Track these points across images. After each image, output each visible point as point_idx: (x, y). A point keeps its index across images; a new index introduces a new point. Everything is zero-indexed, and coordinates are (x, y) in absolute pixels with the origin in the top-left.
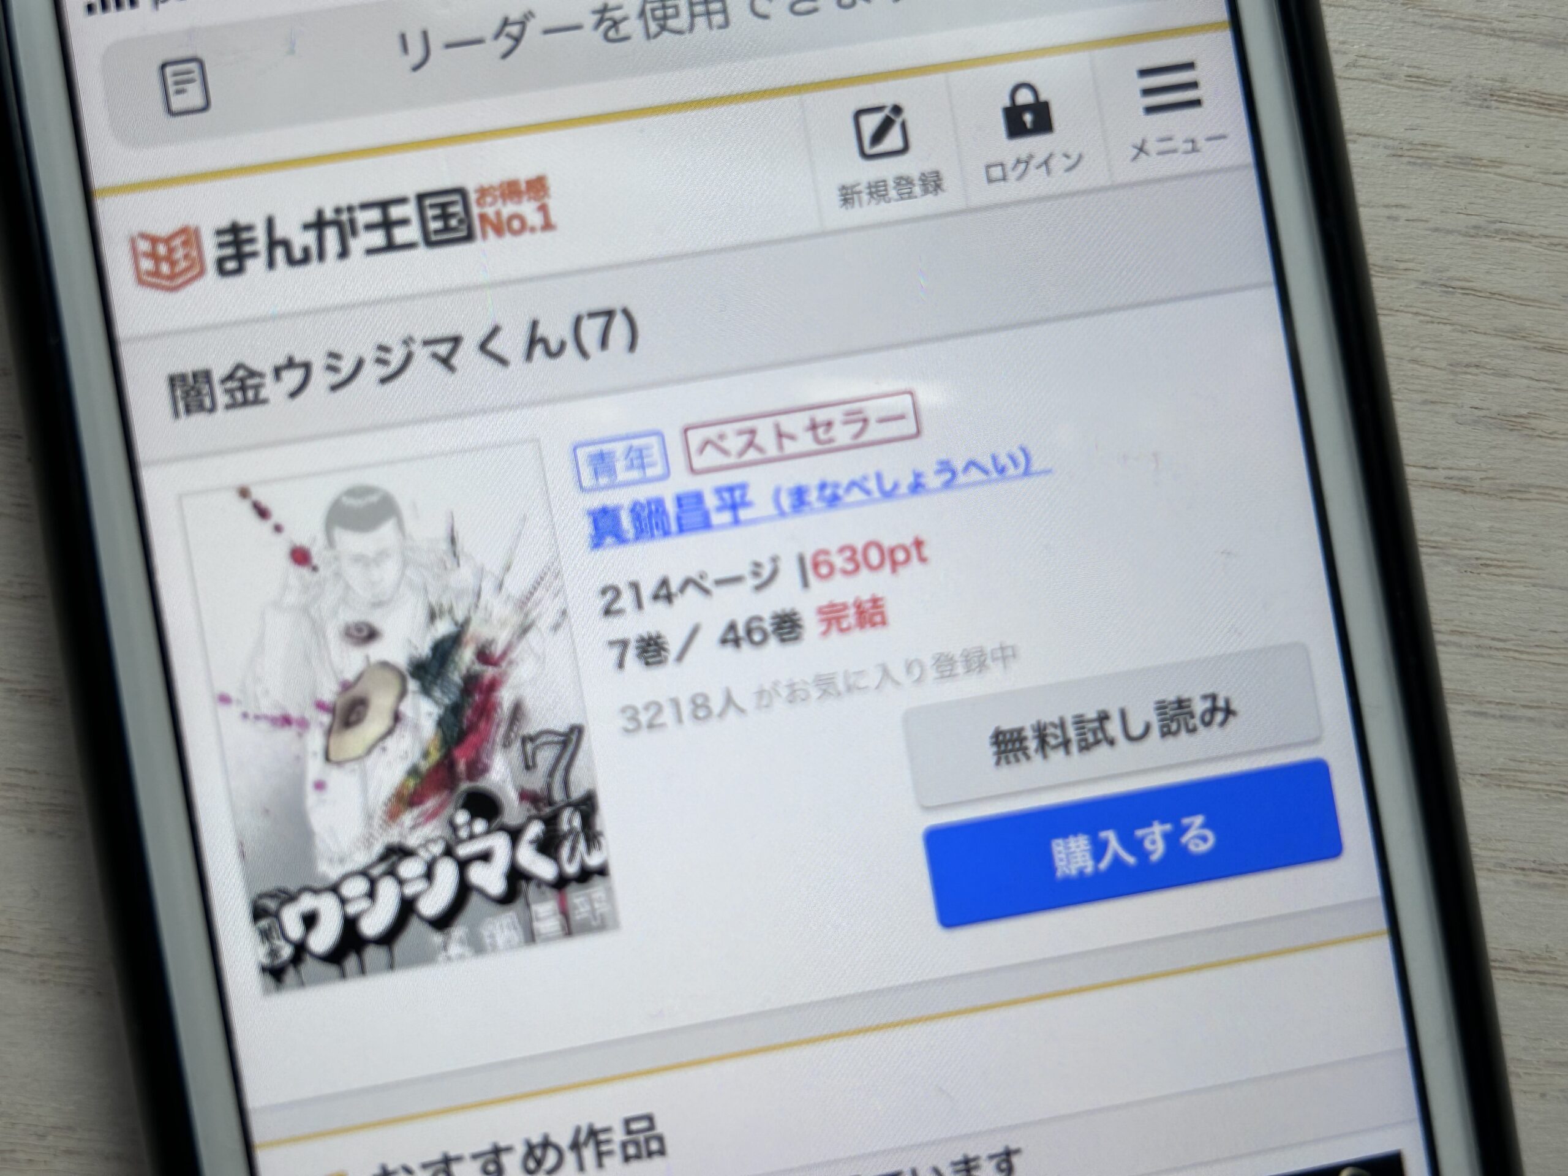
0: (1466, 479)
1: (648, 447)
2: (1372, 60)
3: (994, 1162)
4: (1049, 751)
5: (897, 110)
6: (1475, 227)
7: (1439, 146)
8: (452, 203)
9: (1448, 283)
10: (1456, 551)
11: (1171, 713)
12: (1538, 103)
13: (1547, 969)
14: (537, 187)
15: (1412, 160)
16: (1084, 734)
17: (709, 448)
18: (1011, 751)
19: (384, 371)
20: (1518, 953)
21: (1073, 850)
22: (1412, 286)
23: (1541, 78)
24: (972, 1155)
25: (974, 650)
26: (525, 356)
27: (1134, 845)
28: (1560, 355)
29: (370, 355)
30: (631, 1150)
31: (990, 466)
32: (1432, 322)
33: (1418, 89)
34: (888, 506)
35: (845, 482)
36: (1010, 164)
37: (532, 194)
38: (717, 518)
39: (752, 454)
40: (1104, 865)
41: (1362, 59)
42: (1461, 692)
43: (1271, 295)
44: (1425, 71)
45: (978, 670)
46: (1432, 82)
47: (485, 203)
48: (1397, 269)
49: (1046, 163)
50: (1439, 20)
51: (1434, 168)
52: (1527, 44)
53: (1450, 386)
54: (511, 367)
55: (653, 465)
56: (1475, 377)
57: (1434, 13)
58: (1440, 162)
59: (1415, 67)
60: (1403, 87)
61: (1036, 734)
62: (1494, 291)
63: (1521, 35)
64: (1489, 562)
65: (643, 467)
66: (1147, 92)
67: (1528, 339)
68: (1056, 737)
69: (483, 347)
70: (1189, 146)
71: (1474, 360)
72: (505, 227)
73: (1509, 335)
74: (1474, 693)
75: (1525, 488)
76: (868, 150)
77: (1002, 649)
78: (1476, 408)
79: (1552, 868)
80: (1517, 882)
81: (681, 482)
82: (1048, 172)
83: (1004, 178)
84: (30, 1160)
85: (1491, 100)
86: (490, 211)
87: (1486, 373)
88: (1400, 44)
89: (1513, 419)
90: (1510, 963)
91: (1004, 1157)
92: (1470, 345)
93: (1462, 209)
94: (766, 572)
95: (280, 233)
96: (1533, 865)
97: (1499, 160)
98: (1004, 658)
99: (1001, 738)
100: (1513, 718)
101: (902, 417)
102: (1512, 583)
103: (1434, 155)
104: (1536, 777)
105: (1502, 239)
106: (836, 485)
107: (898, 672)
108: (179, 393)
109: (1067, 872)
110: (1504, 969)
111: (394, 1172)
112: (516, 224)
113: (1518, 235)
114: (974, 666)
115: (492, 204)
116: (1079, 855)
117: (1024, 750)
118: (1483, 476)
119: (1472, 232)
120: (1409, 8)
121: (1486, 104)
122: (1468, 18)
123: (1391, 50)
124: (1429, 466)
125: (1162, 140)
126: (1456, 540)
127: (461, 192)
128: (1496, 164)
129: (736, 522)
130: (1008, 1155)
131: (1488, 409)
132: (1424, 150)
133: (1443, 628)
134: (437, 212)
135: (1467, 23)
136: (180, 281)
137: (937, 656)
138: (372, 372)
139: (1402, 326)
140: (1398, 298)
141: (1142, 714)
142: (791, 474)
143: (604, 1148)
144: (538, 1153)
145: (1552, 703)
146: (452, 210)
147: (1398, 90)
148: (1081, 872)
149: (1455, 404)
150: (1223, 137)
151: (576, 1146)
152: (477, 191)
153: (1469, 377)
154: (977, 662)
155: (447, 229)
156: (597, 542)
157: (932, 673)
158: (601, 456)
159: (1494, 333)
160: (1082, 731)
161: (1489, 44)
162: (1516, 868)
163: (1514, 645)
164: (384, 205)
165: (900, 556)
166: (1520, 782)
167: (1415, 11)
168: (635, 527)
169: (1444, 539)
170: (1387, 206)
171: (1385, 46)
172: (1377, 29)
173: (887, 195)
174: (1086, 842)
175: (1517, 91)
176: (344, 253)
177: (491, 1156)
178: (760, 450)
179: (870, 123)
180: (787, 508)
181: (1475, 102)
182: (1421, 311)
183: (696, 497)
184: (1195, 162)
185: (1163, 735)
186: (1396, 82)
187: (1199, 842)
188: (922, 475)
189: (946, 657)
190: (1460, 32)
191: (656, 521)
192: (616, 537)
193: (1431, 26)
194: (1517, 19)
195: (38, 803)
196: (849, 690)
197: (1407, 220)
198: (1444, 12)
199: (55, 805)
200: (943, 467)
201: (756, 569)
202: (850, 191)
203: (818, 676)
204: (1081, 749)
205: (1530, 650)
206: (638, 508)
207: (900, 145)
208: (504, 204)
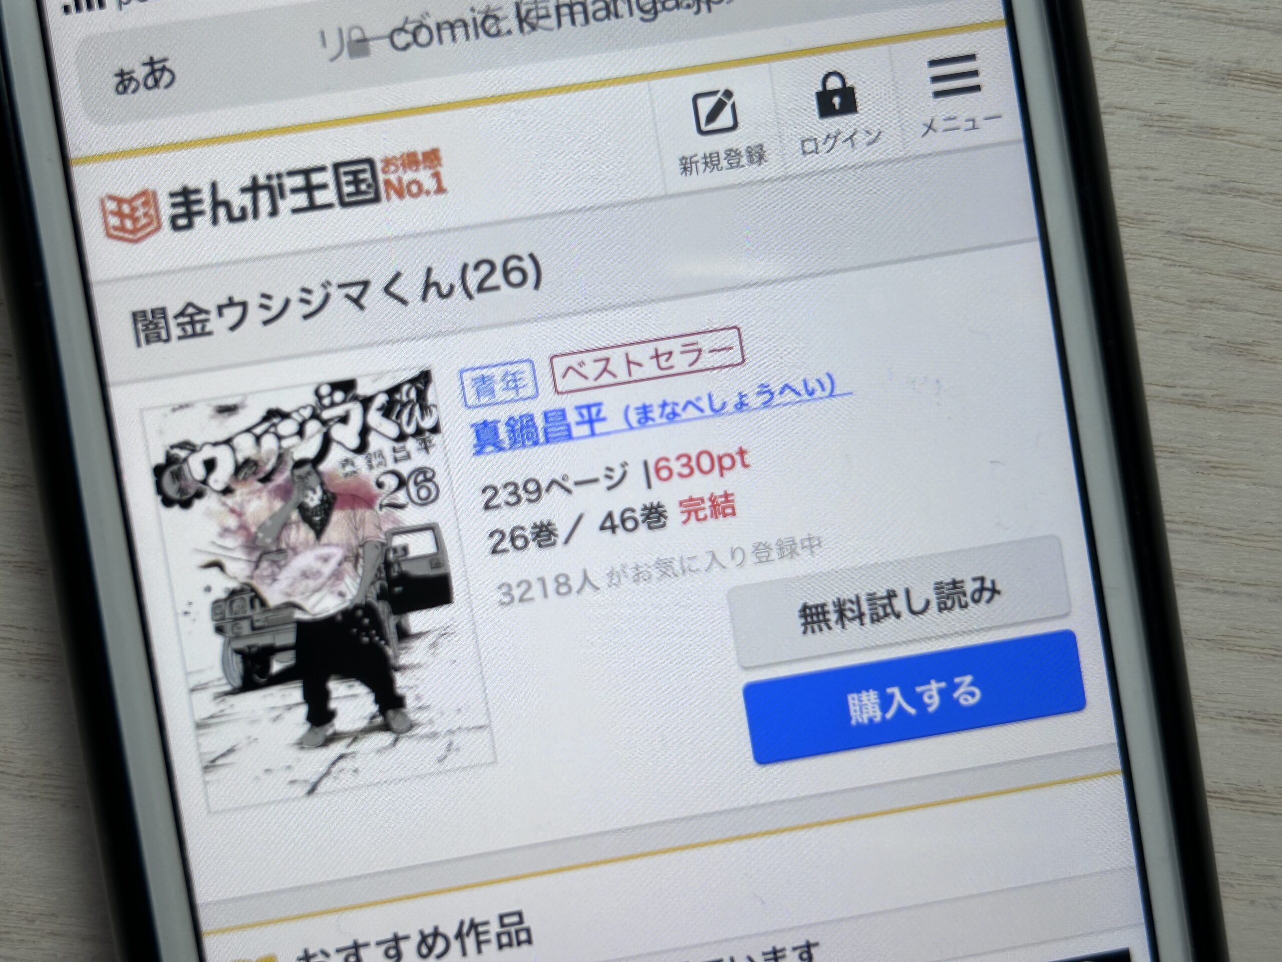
0: (1200, 396)
1: (522, 372)
2: (1128, 45)
3: (798, 952)
4: (846, 622)
5: (728, 94)
6: (1212, 186)
7: (1183, 118)
8: (363, 171)
9: (1188, 233)
10: (1190, 456)
11: (946, 592)
12: (1267, 81)
13: (1256, 799)
14: (432, 157)
15: (1161, 129)
16: (876, 609)
17: (571, 371)
18: (814, 622)
19: (308, 309)
20: (1234, 786)
21: (863, 703)
22: (1159, 235)
23: (1271, 61)
24: (778, 947)
25: (786, 541)
26: (422, 297)
27: (915, 700)
29: (295, 296)
30: (505, 940)
31: (800, 388)
32: (1175, 265)
33: (1166, 70)
34: (718, 421)
35: (682, 404)
36: (821, 139)
37: (428, 164)
38: (577, 431)
39: (606, 379)
40: (889, 715)
41: (1120, 44)
42: (1191, 572)
43: (1036, 248)
44: (1173, 54)
45: (790, 556)
46: (1179, 63)
47: (389, 170)
48: (1146, 221)
49: (851, 137)
50: (1184, 11)
51: (1179, 136)
52: (1260, 32)
53: (1188, 319)
54: (410, 306)
55: (525, 386)
56: (1209, 312)
57: (1181, 6)
58: (1184, 131)
59: (1165, 51)
60: (1154, 68)
61: (837, 608)
62: (1228, 239)
63: (1255, 24)
64: (1217, 465)
65: (516, 388)
66: (936, 79)
67: (1255, 280)
68: (852, 611)
69: (387, 290)
70: (970, 124)
71: (1208, 297)
72: (406, 192)
73: (1238, 276)
74: (1202, 573)
75: (1250, 403)
76: (704, 127)
77: (810, 539)
78: (1210, 337)
79: (1264, 717)
80: (1235, 728)
81: (548, 401)
82: (853, 146)
83: (817, 151)
84: (22, 940)
85: (1228, 79)
86: (393, 178)
87: (1218, 308)
88: (1152, 32)
89: (1241, 346)
90: (1227, 794)
91: (806, 949)
92: (1205, 284)
93: (1201, 171)
94: (617, 475)
95: (222, 195)
96: (1249, 715)
97: (1233, 129)
98: (811, 546)
99: (808, 611)
100: (1234, 594)
101: (731, 348)
102: (1236, 482)
103: (1179, 125)
104: (1253, 642)
105: (1235, 196)
106: (676, 404)
107: (724, 557)
108: (140, 326)
109: (860, 720)
110: (1222, 799)
111: (314, 956)
112: (414, 189)
113: (1248, 192)
114: (786, 553)
115: (395, 171)
116: (870, 706)
117: (826, 621)
118: (1213, 394)
119: (1210, 190)
121: (1224, 82)
122: (1210, 9)
123: (1144, 37)
124: (1169, 385)
125: (946, 120)
126: (1190, 446)
127: (370, 162)
128: (1231, 133)
129: (593, 434)
130: (809, 946)
131: (1219, 338)
132: (1171, 121)
133: (1178, 519)
134: (350, 178)
135: (1209, 14)
136: (139, 235)
137: (757, 545)
138: (297, 310)
139: (1149, 268)
140: (1147, 245)
141: (923, 593)
142: (637, 396)
143: (482, 938)
144: (430, 941)
145: (1267, 581)
146: (362, 176)
147: (1150, 71)
148: (871, 720)
150: (999, 117)
151: (459, 935)
152: (382, 161)
153: (1204, 311)
154: (788, 549)
155: (358, 192)
156: (479, 451)
157: (751, 559)
158: (483, 377)
159: (1226, 274)
160: (874, 606)
161: (1228, 31)
162: (1234, 717)
163: (1236, 533)
164: (306, 173)
165: (727, 462)
166: (1239, 646)
167: (1167, 4)
168: (510, 438)
169: (1180, 446)
170: (1139, 168)
171: (1140, 34)
172: (1133, 19)
173: (719, 163)
174: (876, 697)
175: (1249, 71)
176: (274, 212)
177: (393, 944)
178: (614, 376)
179: (706, 106)
180: (634, 423)
181: (1213, 80)
182: (1165, 256)
183: (560, 413)
184: (974, 138)
185: (940, 610)
186: (1148, 64)
187: (969, 697)
188: (746, 396)
189: (764, 545)
190: (1204, 22)
191: (527, 433)
192: (495, 445)
193: (1179, 16)
194: (1253, 10)
195: (28, 654)
196: (684, 572)
197: (1155, 180)
198: (1191, 4)
199: (41, 655)
200: (763, 389)
201: (609, 473)
202: (688, 161)
203: (658, 560)
204: (873, 621)
205: (1250, 538)
206: (512, 422)
207: (730, 123)
208: (405, 171)
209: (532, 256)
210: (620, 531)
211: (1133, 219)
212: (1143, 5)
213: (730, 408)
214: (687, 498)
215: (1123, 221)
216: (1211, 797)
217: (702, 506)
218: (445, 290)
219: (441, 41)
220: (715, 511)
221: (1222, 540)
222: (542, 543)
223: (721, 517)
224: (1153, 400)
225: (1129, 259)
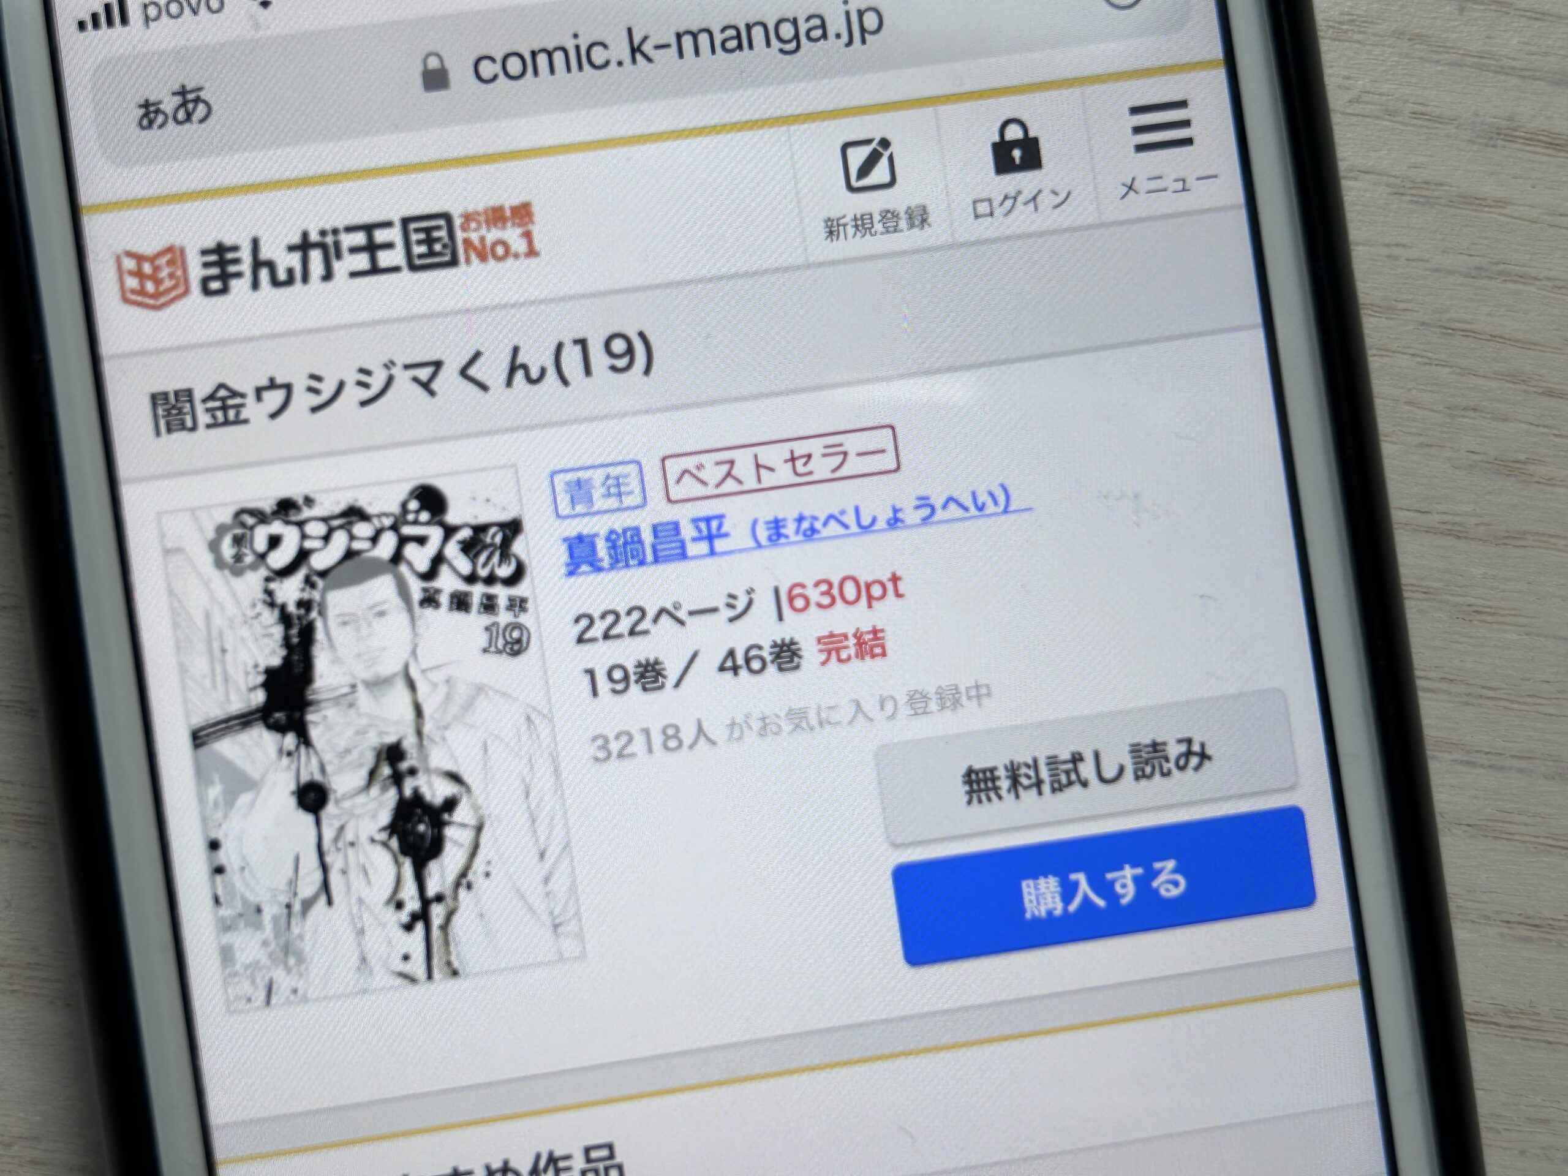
0: (1461, 524)
1: (626, 476)
2: (1378, 97)
4: (1020, 790)
5: (885, 143)
6: (1477, 268)
7: (1441, 185)
8: (438, 228)
9: (1447, 325)
10: (1448, 597)
11: (1145, 755)
12: (1545, 142)
13: (1528, 1023)
14: (523, 213)
15: (1415, 199)
16: (1059, 775)
17: (687, 476)
18: (980, 790)
19: (367, 394)
20: (1500, 1007)
21: (1042, 891)
22: (1411, 327)
23: (1550, 118)
25: (948, 688)
26: (506, 383)
27: (1105, 889)
28: (1561, 400)
29: (351, 378)
31: (968, 502)
32: (1431, 364)
33: (1422, 126)
34: (866, 539)
35: (822, 518)
36: (997, 200)
37: (517, 221)
38: (693, 549)
39: (730, 486)
40: (1073, 907)
41: (1365, 94)
42: (1449, 741)
43: (1260, 335)
44: (1430, 107)
45: (952, 707)
46: (1439, 119)
47: (469, 227)
48: (1396, 309)
49: (1034, 198)
50: (1446, 56)
51: (1437, 207)
52: (1537, 82)
53: (1446, 430)
54: (492, 393)
55: (630, 493)
56: (1472, 421)
57: (1441, 49)
58: (1442, 201)
59: (1420, 104)
60: (1406, 125)
61: (1009, 773)
62: (1495, 333)
63: (1531, 73)
64: (1481, 609)
65: (620, 495)
66: (1138, 130)
67: (1529, 384)
68: (1028, 777)
69: (463, 372)
70: (1180, 185)
71: (1472, 403)
72: (489, 254)
73: (1508, 378)
74: (1463, 742)
75: (1522, 535)
76: (854, 183)
77: (977, 687)
78: (1473, 452)
79: (1538, 922)
80: (1502, 935)
81: (658, 511)
82: (1036, 209)
83: (991, 214)
85: (1498, 139)
86: (474, 237)
87: (1484, 417)
88: (1404, 80)
89: (1510, 464)
90: (1492, 1017)
92: (1468, 388)
93: (1462, 249)
94: (741, 605)
95: (265, 254)
96: (1520, 919)
97: (1504, 200)
98: (979, 697)
99: (973, 777)
100: (1502, 768)
101: (883, 451)
102: (1505, 631)
103: (1437, 193)
104: (1524, 829)
105: (1506, 281)
106: (815, 518)
107: (870, 706)
108: (160, 411)
109: (1037, 913)
110: (1486, 1022)
112: (500, 250)
113: (1521, 277)
114: (948, 704)
115: (477, 229)
116: (1049, 896)
117: (996, 789)
118: (1477, 522)
119: (1474, 273)
120: (1416, 44)
121: (1491, 143)
122: (1476, 54)
123: (1396, 87)
124: (1423, 510)
125: (1149, 179)
126: (1448, 586)
127: (447, 217)
128: (1500, 204)
129: (712, 553)
131: (1485, 454)
132: (1427, 189)
133: (1432, 674)
134: (422, 236)
135: (1476, 60)
136: (162, 300)
137: (912, 693)
138: (353, 394)
139: (1400, 367)
140: (1396, 339)
141: (1116, 756)
142: (767, 507)
143: (564, 1175)
145: (1542, 754)
146: (436, 234)
147: (1403, 128)
148: (1050, 913)
149: (1452, 448)
150: (1215, 176)
151: (535, 1172)
152: (462, 216)
153: (1466, 420)
154: (950, 699)
155: (431, 253)
156: (573, 569)
157: (904, 711)
158: (579, 483)
159: (1494, 376)
160: (1055, 772)
161: (1498, 81)
162: (1501, 921)
163: (1505, 694)
164: (369, 229)
165: (876, 591)
166: (1507, 833)
167: (1422, 47)
168: (610, 556)
169: (1435, 585)
170: (1388, 245)
171: (1391, 82)
172: (1382, 65)
173: (873, 227)
174: (1056, 884)
175: (1525, 130)
176: (328, 276)
178: (740, 482)
179: (857, 156)
180: (763, 540)
181: (1481, 141)
182: (1419, 352)
183: (671, 526)
184: (1184, 202)
185: (1137, 778)
186: (1400, 119)
187: (1170, 886)
188: (900, 510)
189: (921, 694)
190: (1468, 69)
191: (632, 551)
192: (592, 565)
193: (1438, 62)
194: (1527, 57)
195: (13, 814)
196: (821, 724)
197: (1408, 260)
198: (1452, 48)
199: (30, 816)
200: (922, 502)
201: (732, 601)
202: (835, 223)
203: (791, 710)
204: (1054, 790)
205: (1522, 700)
206: (614, 537)
207: (886, 178)
208: (489, 230)
209: (642, 335)
210: (743, 673)
211: (1379, 307)
212: (1394, 47)
213: (881, 524)
214: (826, 633)
215: (1368, 309)
216: (1472, 1020)
217: (845, 643)
218: (534, 373)
219: (536, 72)
220: (862, 651)
221: (1490, 703)
222: (647, 686)
223: (868, 658)
224: (1403, 529)
225: (1374, 355)
